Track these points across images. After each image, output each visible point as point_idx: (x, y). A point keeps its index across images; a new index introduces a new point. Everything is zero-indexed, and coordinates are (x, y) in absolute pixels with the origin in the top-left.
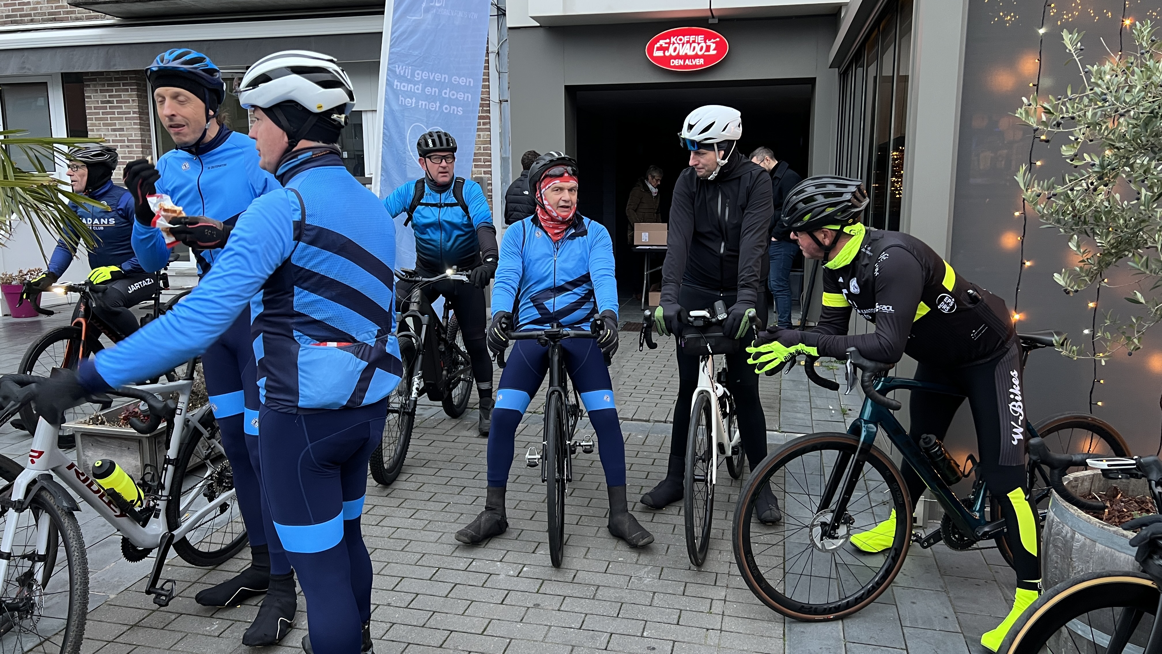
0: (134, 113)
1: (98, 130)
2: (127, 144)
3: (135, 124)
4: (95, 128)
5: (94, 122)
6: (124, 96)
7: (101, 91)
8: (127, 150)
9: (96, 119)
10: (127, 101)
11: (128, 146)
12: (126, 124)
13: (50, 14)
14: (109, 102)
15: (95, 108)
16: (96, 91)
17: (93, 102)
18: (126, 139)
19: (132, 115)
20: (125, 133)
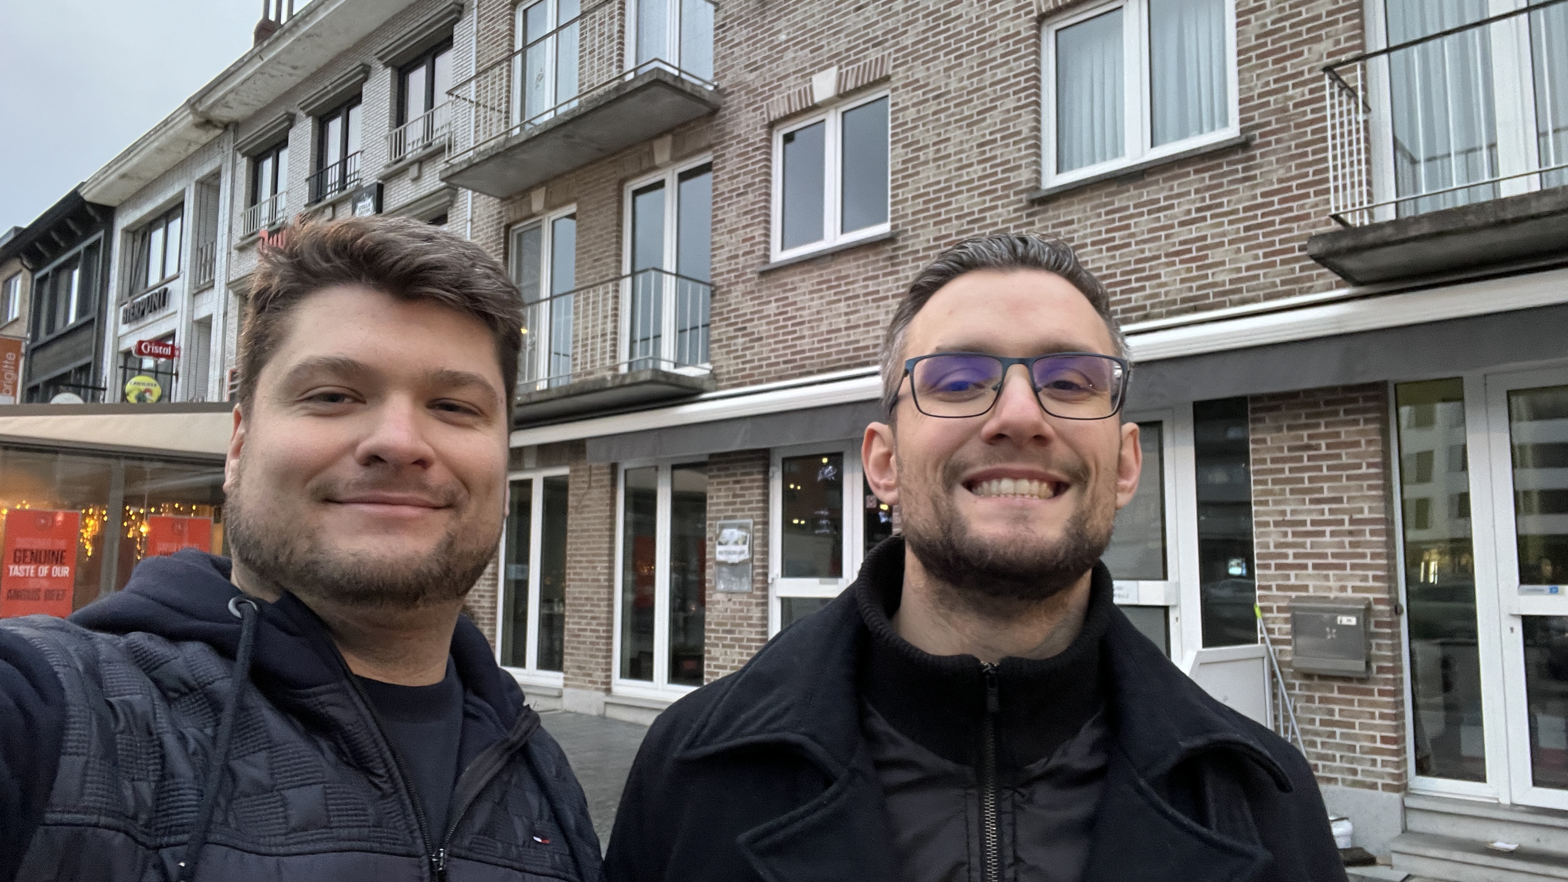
0: (1370, 465)
1: (1276, 503)
2: (1347, 527)
3: (1370, 487)
4: (1270, 498)
5: (1270, 486)
6: (1345, 433)
7: (1290, 428)
8: (1347, 540)
9: (1275, 482)
10: (1357, 444)
11: (1351, 533)
12: (1347, 489)
13: (1184, 300)
14: (1308, 447)
15: (1274, 461)
16: (1279, 429)
17: (1268, 450)
18: (1346, 518)
19: (1364, 470)
20: (1345, 505)
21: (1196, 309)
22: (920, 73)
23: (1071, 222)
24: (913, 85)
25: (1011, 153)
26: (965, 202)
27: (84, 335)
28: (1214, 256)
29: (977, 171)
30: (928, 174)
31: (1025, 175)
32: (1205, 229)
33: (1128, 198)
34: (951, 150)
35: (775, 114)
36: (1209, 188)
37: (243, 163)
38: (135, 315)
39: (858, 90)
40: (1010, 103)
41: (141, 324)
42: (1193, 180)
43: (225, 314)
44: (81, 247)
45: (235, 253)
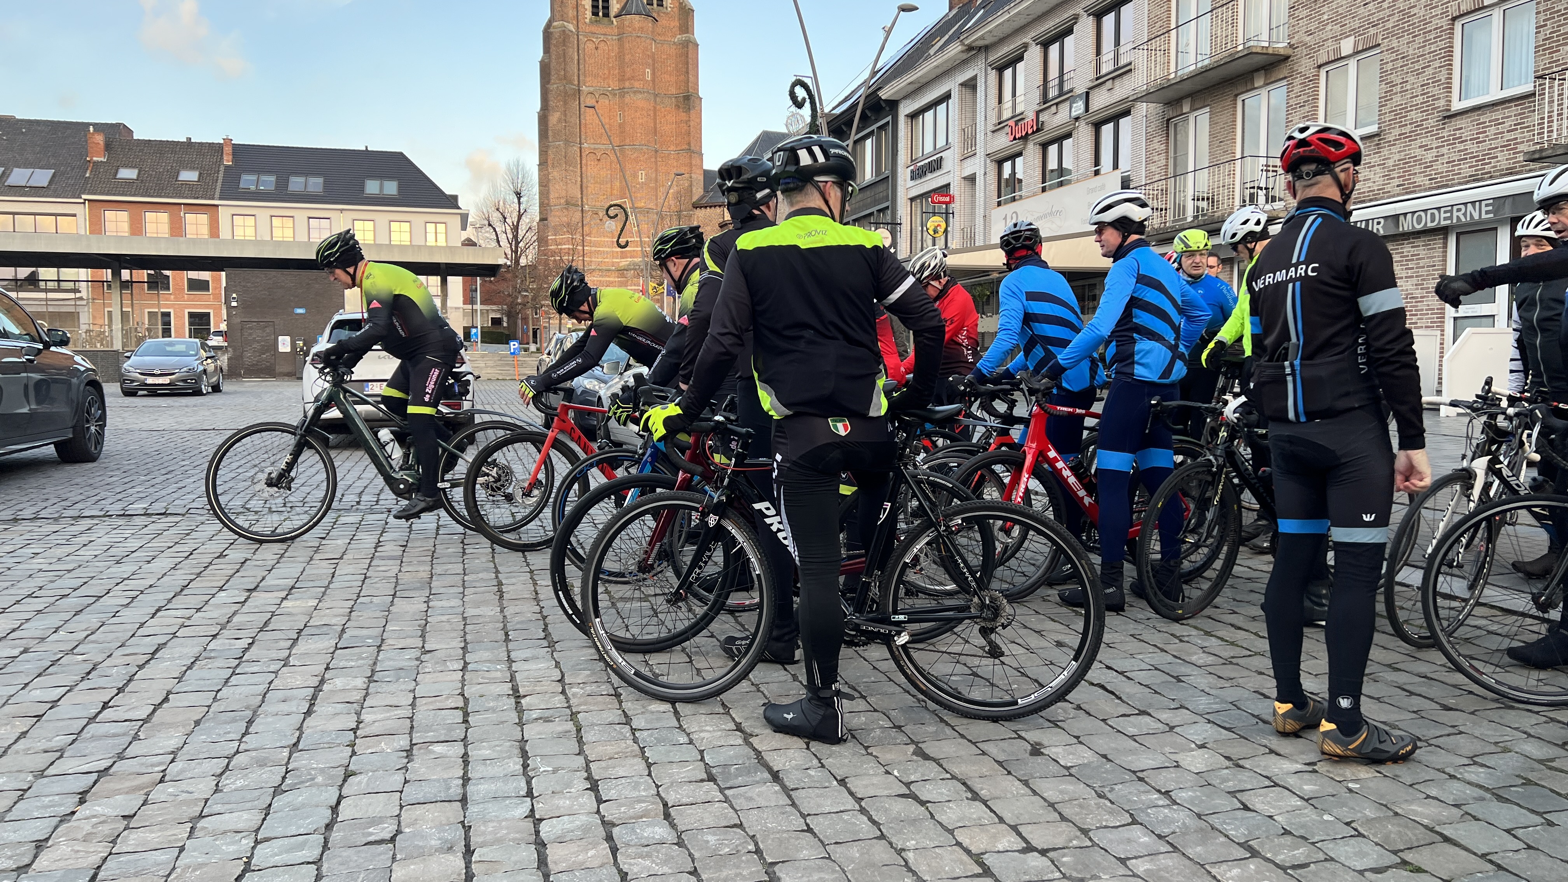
21: (1511, 174)
22: (1395, 44)
23: (1461, 129)
24: (1391, 50)
25: (1435, 91)
26: (1414, 115)
27: (881, 188)
28: (1521, 148)
29: (1420, 99)
30: (1397, 99)
31: (1442, 103)
32: (1517, 134)
33: (1486, 118)
34: (1408, 87)
35: (1320, 62)
36: (1520, 114)
37: (993, 75)
38: (918, 174)
39: (1364, 50)
40: (1437, 64)
41: (923, 180)
42: (1514, 110)
43: (985, 174)
44: (874, 127)
45: (989, 134)
